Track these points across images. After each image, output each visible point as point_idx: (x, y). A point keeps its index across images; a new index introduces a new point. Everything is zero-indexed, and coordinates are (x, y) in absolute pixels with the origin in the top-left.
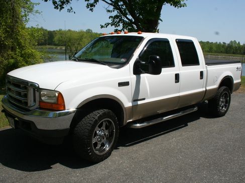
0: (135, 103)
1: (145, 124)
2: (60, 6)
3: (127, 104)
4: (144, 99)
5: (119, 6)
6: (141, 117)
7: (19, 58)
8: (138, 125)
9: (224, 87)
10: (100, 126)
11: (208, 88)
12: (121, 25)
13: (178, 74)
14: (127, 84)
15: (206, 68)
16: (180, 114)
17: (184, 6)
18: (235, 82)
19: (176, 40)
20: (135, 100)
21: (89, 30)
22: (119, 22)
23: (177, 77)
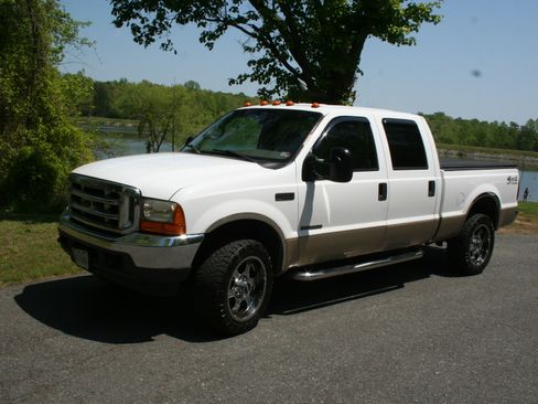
0: (303, 233)
1: (320, 274)
2: (147, 36)
3: (290, 233)
4: (320, 227)
5: (271, 39)
6: (312, 261)
7: (44, 145)
8: (308, 274)
9: (479, 216)
10: (241, 270)
11: (445, 215)
12: (273, 79)
13: (385, 184)
14: (290, 196)
15: (442, 175)
16: (388, 261)
17: (410, 44)
18: (504, 206)
19: (384, 119)
20: (304, 227)
21: (192, 83)
22: (269, 74)
23: (383, 189)
